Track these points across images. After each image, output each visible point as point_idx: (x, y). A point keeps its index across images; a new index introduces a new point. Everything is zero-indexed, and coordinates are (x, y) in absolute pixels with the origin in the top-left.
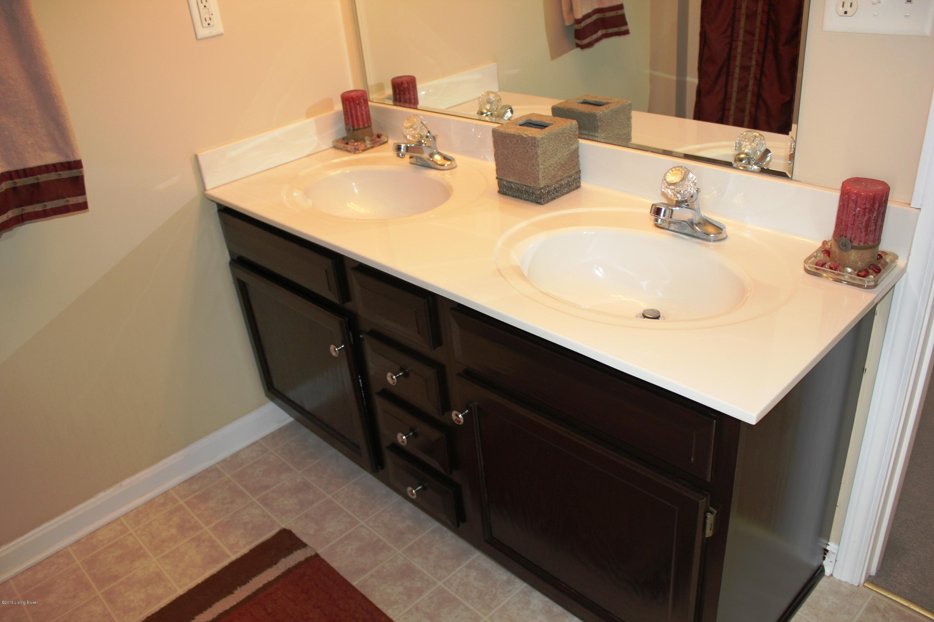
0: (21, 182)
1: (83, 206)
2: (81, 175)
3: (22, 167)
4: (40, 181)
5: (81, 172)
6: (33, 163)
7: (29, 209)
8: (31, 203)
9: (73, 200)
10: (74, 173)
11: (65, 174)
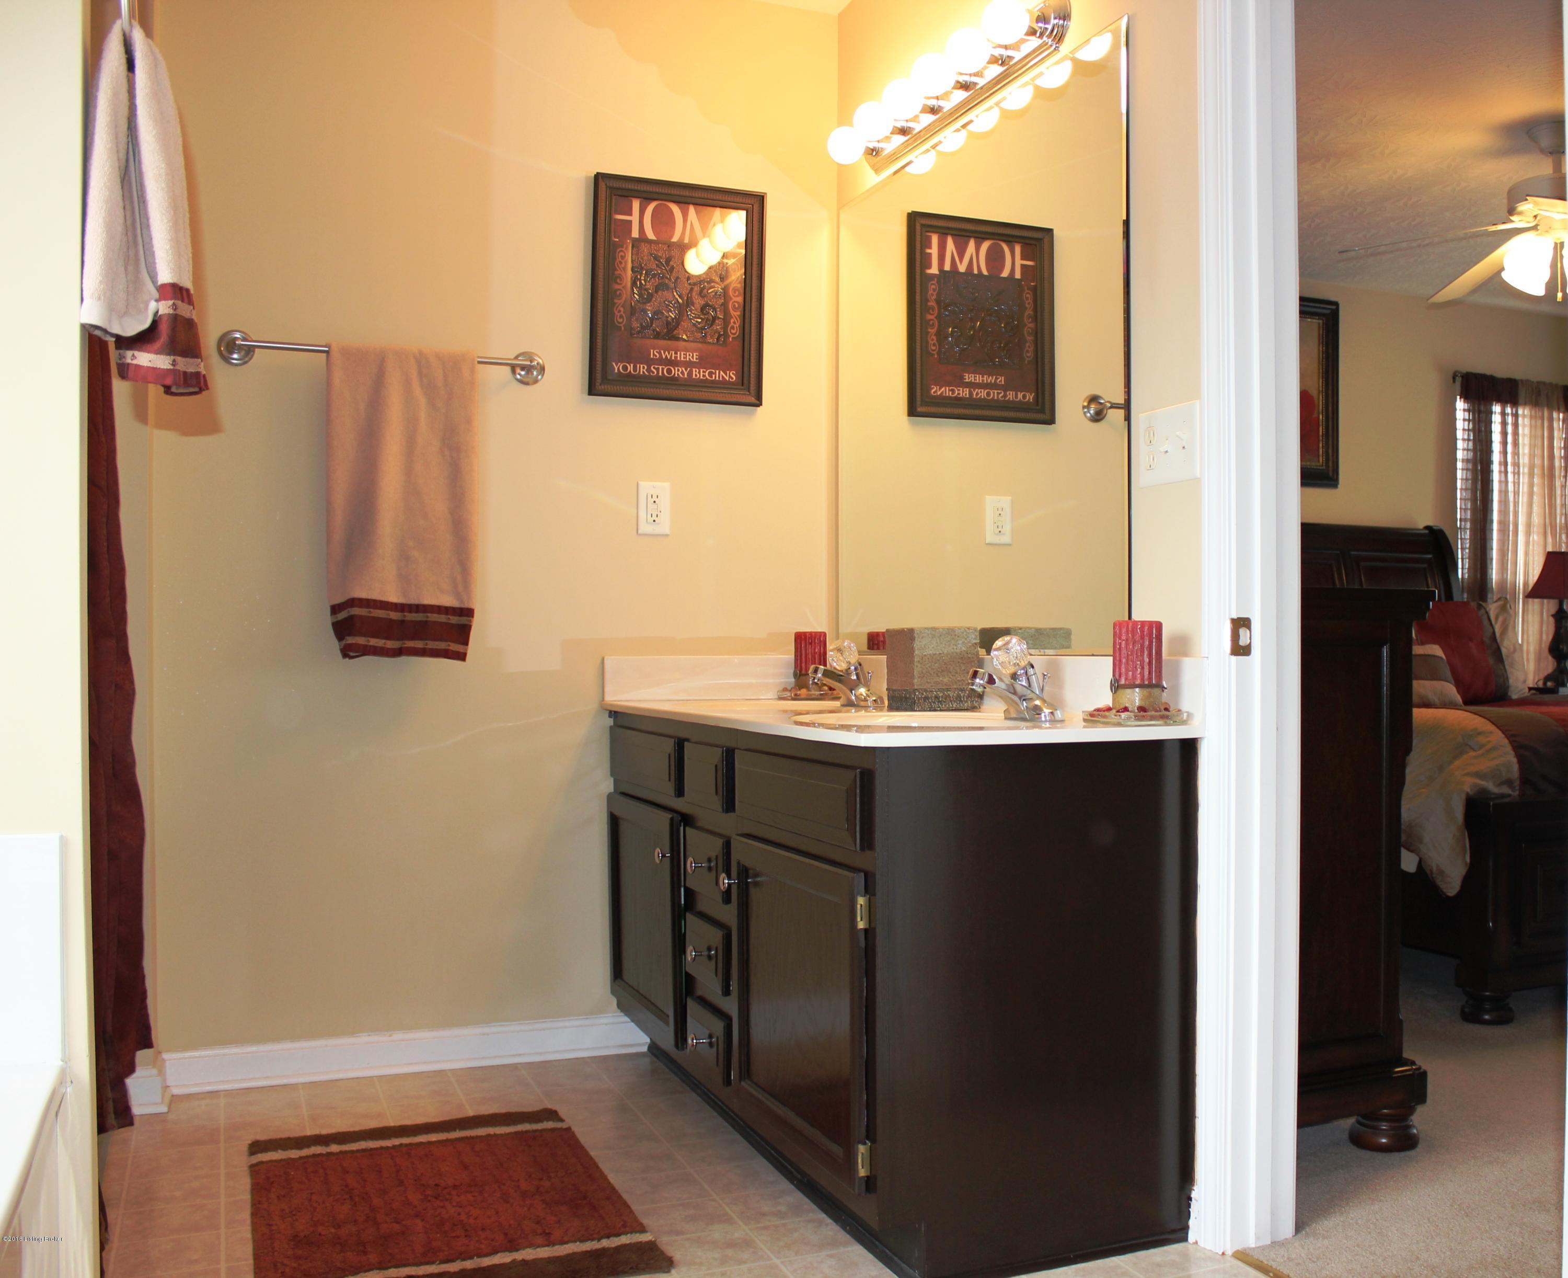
0: (411, 617)
1: (462, 657)
2: (469, 623)
3: (416, 602)
4: (429, 619)
5: (471, 621)
6: (428, 600)
7: (410, 644)
8: (413, 638)
9: (454, 647)
10: (463, 620)
11: (454, 620)
